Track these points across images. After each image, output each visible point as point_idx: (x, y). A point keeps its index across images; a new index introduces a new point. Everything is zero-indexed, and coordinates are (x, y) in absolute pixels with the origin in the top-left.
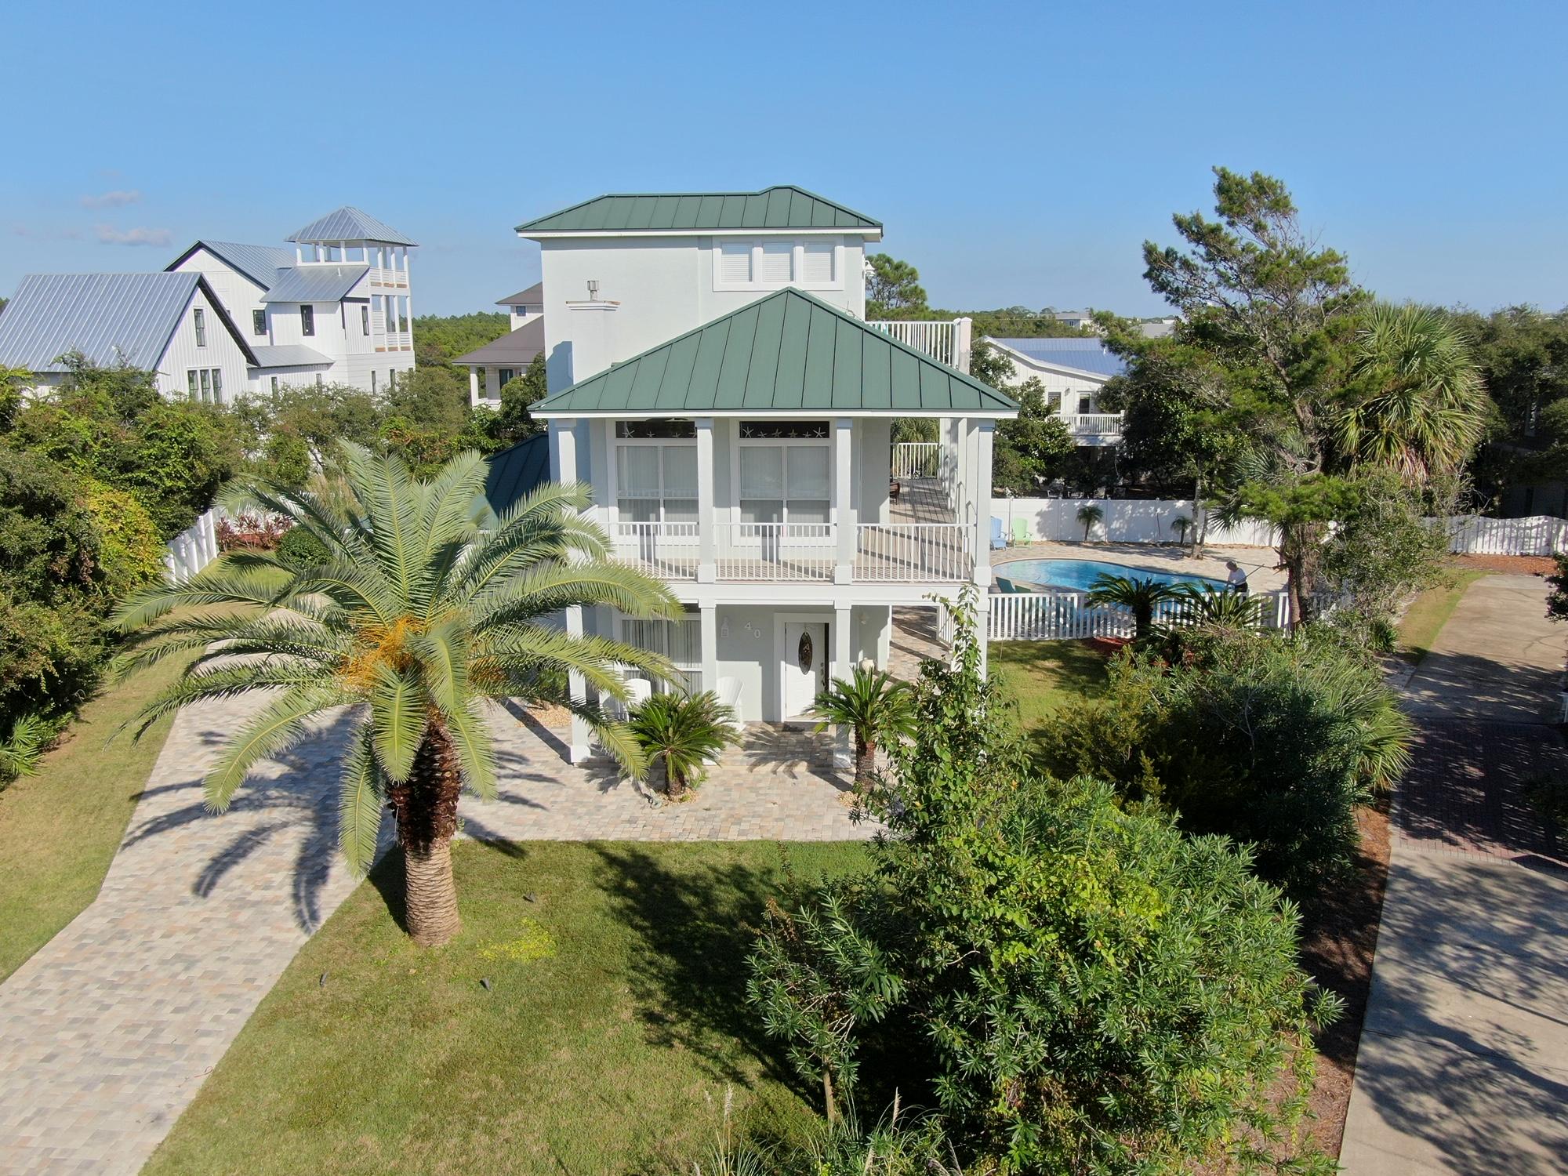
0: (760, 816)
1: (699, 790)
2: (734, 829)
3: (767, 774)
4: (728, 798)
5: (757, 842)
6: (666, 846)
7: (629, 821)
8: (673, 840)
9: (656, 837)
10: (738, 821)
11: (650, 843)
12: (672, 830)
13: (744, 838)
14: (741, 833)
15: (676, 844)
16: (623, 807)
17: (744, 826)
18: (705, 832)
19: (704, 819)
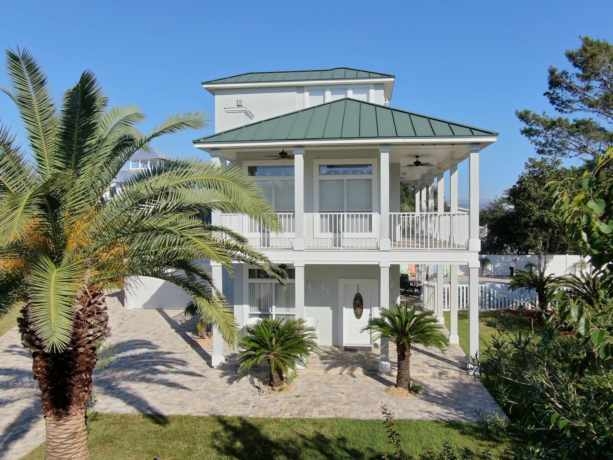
0: (333, 401)
1: (292, 384)
2: (316, 410)
3: (336, 375)
4: (311, 390)
5: (333, 419)
6: (268, 421)
7: (244, 403)
8: (272, 417)
9: (261, 414)
10: (318, 405)
11: (256, 419)
12: (273, 410)
13: (323, 416)
14: (321, 413)
15: (275, 420)
16: (241, 394)
17: (323, 408)
18: (296, 412)
19: (295, 403)
